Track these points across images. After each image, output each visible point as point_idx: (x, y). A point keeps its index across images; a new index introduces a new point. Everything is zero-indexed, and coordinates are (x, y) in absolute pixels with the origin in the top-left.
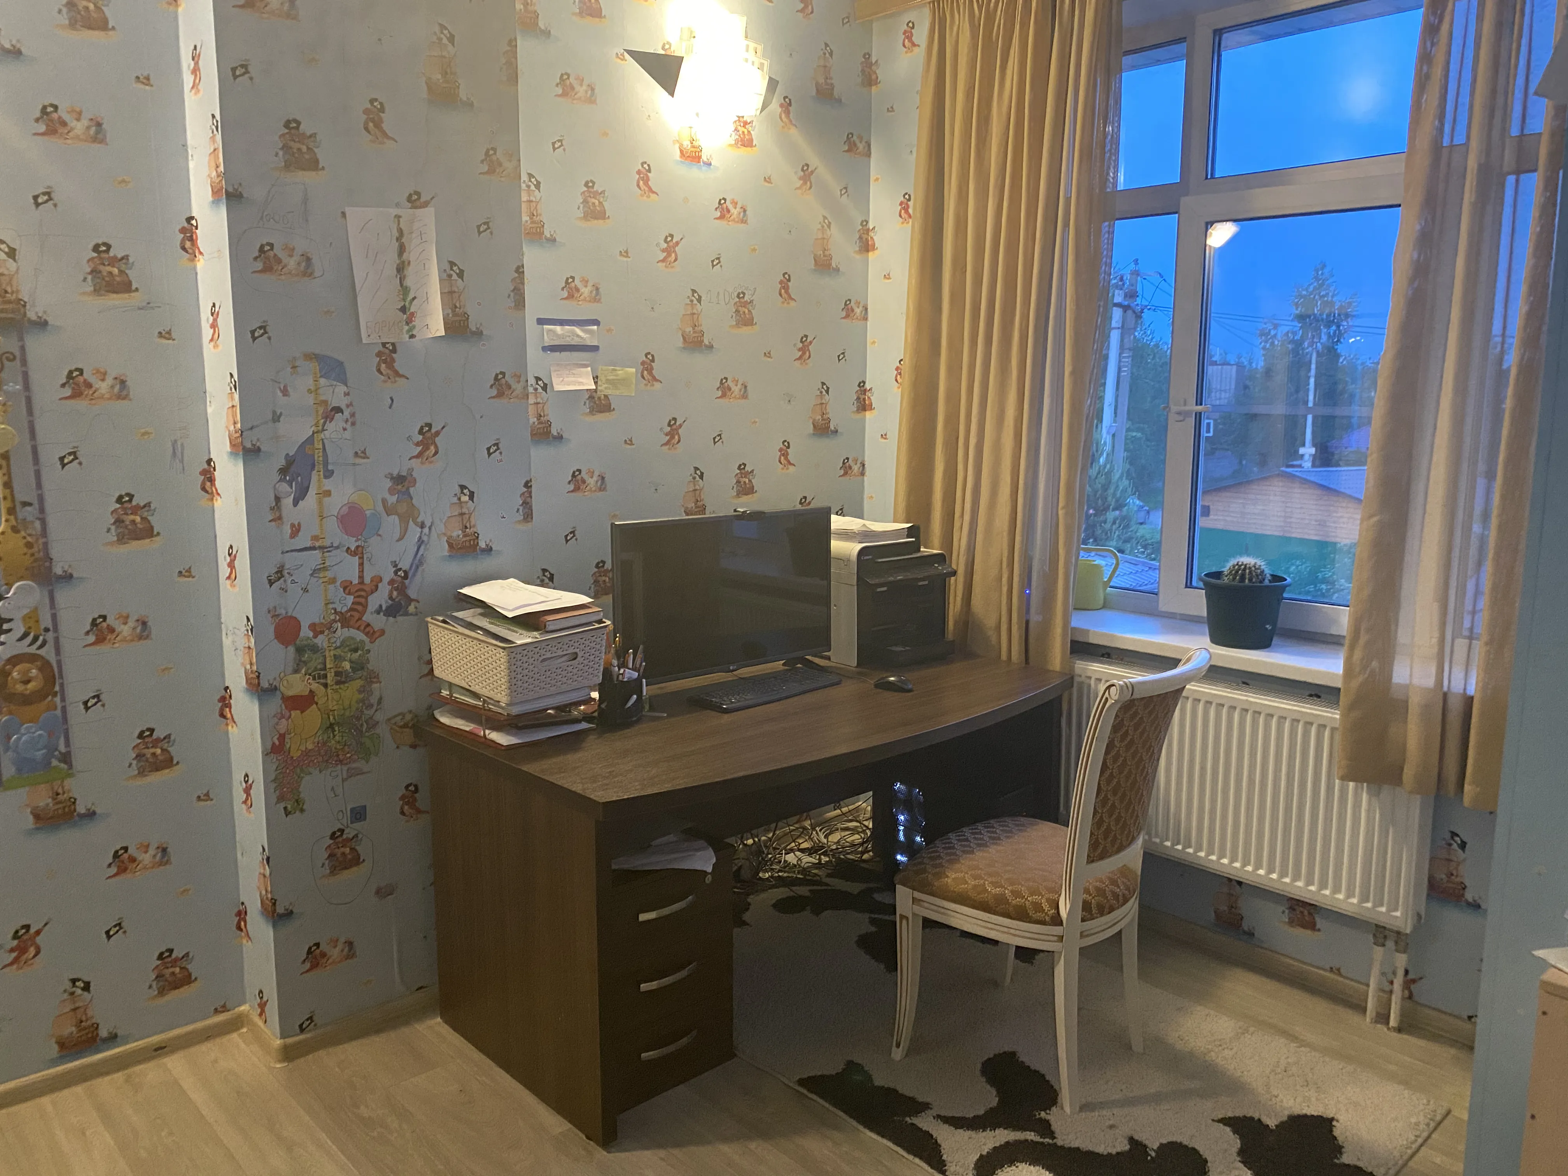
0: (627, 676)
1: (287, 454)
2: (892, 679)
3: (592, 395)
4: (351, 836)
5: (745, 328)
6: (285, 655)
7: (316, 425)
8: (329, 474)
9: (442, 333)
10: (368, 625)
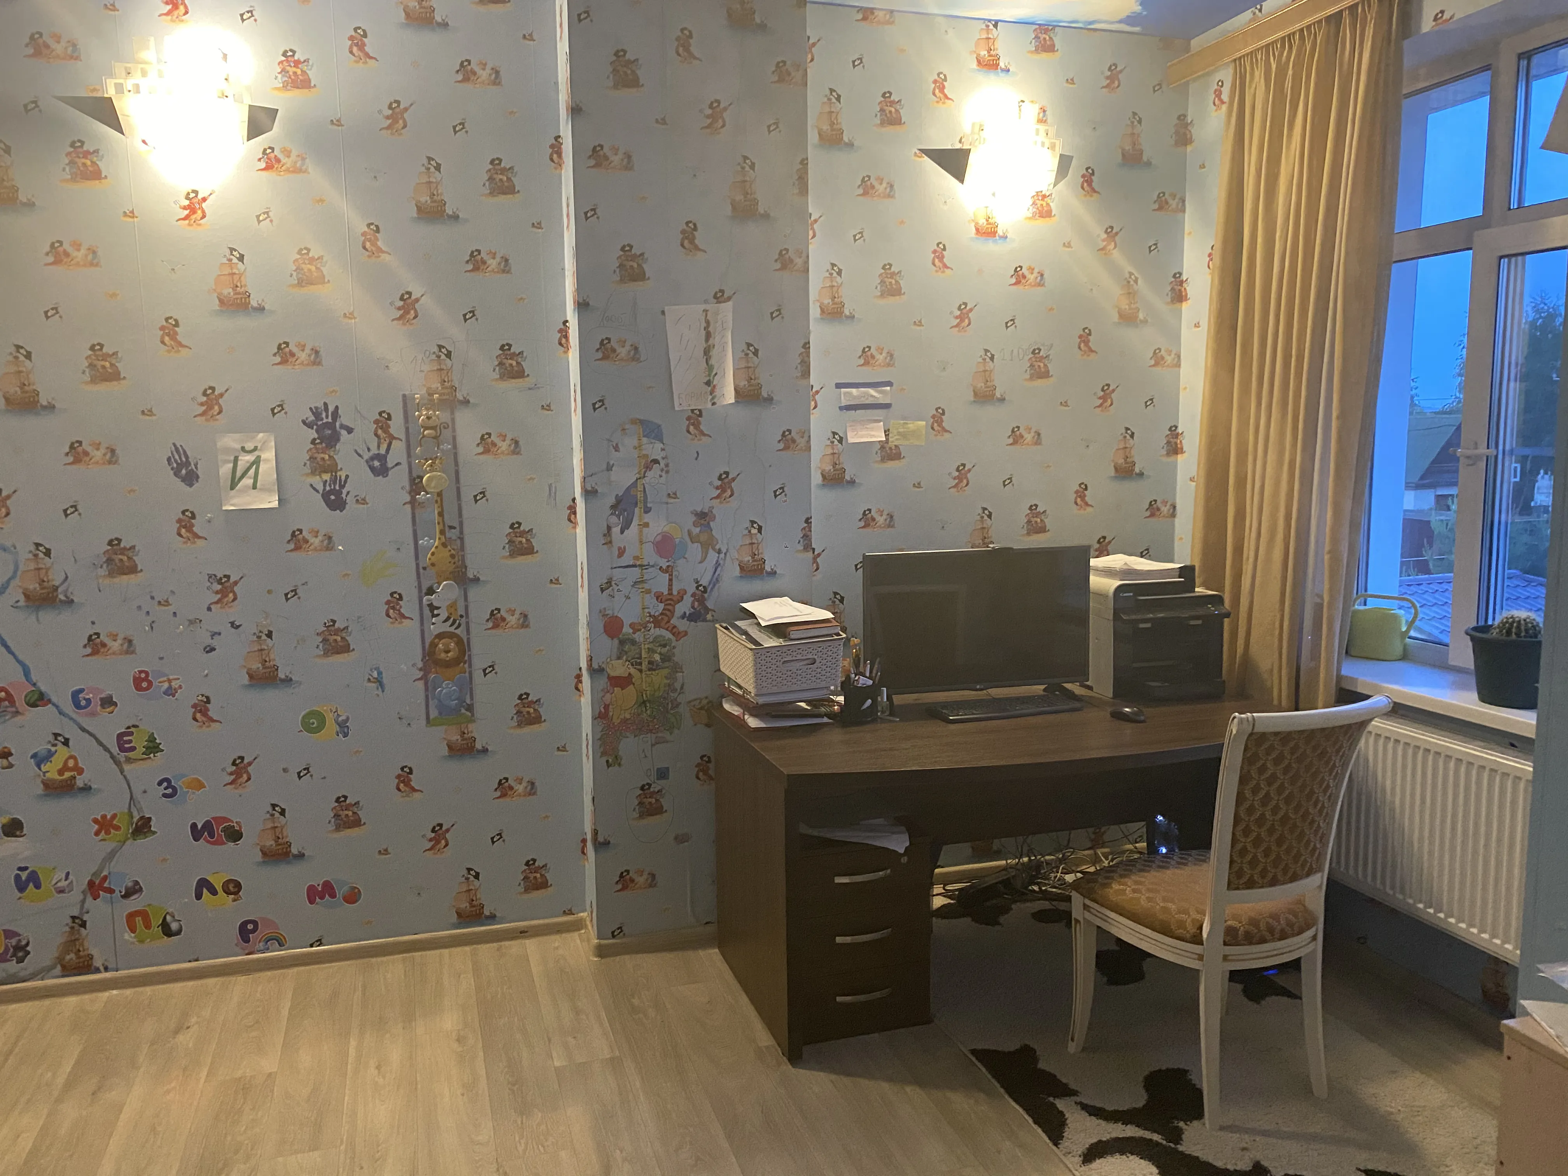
0: (861, 682)
1: (617, 495)
2: (1127, 709)
3: (883, 445)
4: (656, 790)
5: (1040, 380)
6: (609, 645)
7: (639, 473)
8: (647, 510)
9: (732, 401)
10: (675, 627)
